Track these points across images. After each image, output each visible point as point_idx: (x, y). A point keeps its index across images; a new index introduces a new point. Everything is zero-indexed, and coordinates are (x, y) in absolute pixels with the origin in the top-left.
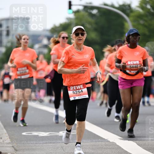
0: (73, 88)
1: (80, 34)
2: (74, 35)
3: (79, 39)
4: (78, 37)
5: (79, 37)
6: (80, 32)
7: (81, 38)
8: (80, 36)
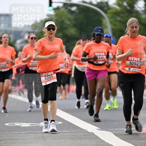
0: (45, 75)
1: (51, 29)
2: (46, 30)
3: (51, 33)
4: (49, 31)
5: (51, 32)
6: (51, 27)
7: (52, 33)
8: (52, 30)
